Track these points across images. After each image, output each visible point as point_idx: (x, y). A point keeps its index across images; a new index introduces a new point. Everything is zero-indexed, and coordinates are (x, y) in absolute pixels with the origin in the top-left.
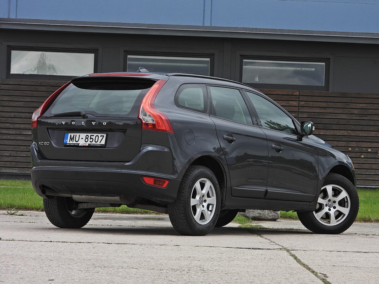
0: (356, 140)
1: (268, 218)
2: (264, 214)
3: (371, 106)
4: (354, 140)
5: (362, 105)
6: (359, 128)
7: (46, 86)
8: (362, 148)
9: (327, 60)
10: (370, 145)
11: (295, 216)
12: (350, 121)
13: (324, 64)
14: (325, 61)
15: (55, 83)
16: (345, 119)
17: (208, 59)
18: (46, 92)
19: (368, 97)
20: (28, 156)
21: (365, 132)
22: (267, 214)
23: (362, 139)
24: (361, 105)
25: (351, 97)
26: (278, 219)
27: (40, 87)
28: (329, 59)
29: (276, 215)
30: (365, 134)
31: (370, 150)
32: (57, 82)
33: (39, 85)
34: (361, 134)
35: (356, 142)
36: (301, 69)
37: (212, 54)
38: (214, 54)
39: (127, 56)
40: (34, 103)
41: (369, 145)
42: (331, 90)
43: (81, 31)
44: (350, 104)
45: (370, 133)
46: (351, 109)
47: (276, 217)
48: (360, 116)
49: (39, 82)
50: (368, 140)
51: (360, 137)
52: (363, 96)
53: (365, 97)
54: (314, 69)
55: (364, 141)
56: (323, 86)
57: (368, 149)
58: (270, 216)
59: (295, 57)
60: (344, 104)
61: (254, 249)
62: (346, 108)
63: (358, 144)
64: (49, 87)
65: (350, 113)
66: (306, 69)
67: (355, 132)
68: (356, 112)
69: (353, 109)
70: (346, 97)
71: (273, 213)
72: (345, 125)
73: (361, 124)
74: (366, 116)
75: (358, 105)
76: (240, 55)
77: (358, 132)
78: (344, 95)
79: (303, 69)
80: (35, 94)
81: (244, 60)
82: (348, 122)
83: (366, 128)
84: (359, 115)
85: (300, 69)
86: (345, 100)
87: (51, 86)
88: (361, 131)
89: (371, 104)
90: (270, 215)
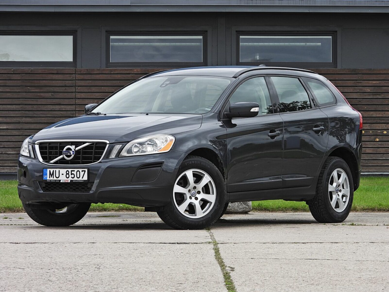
0: (369, 122)
1: (238, 211)
2: (233, 206)
3: (385, 82)
4: (368, 122)
5: (375, 82)
6: (373, 108)
7: (20, 74)
8: (377, 130)
9: (333, 33)
10: (386, 126)
11: (272, 207)
12: (362, 100)
13: (331, 37)
14: (331, 35)
15: (30, 70)
16: (357, 98)
17: (201, 37)
18: (21, 81)
19: (382, 72)
20: (3, 153)
21: (380, 112)
22: (236, 206)
23: (376, 121)
24: (373, 82)
25: (363, 74)
26: (249, 212)
27: (14, 75)
28: (336, 31)
29: (248, 207)
30: (379, 114)
31: (385, 132)
32: (32, 68)
33: (12, 73)
34: (374, 114)
35: (369, 124)
36: (306, 44)
37: (205, 31)
38: (207, 31)
39: (110, 37)
40: (8, 93)
41: (384, 126)
42: (339, 67)
43: (56, 11)
44: (361, 81)
45: (384, 113)
46: (363, 87)
47: (247, 210)
48: (373, 95)
49: (12, 70)
50: (383, 121)
51: (374, 118)
52: (375, 72)
53: (378, 72)
54: (320, 44)
55: (378, 122)
56: (331, 63)
57: (384, 131)
58: (240, 209)
59: (298, 31)
60: (354, 82)
61: (179, 244)
62: (357, 86)
63: (372, 126)
64: (23, 75)
65: (362, 92)
66: (311, 44)
67: (369, 113)
68: (368, 90)
69: (365, 87)
70: (357, 74)
71: (244, 205)
72: (357, 105)
73: (375, 104)
74: (379, 95)
75: (371, 82)
76: (236, 31)
77: (372, 113)
78: (354, 72)
79: (308, 44)
80: (9, 83)
81: (241, 37)
82: (360, 101)
83: (380, 107)
84: (371, 94)
85: (304, 44)
86: (355, 77)
87: (26, 74)
88: (374, 112)
89: (384, 81)
90: (241, 207)
